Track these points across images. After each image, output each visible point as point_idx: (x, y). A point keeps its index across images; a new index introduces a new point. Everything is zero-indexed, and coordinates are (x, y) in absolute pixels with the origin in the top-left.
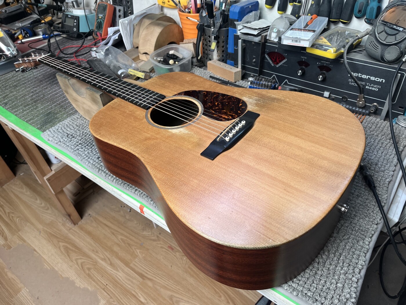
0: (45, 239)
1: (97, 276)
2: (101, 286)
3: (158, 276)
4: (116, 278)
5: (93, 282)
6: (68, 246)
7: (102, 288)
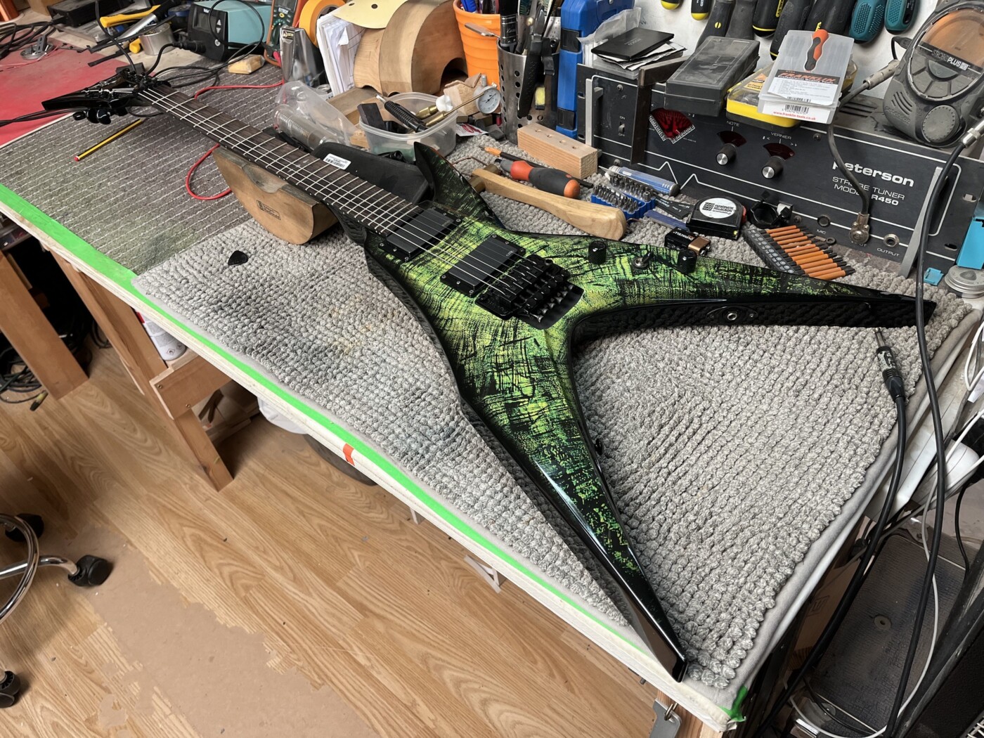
0: (152, 518)
1: (263, 605)
2: (272, 625)
3: (397, 611)
4: (305, 609)
5: (255, 616)
6: (202, 535)
7: (273, 630)
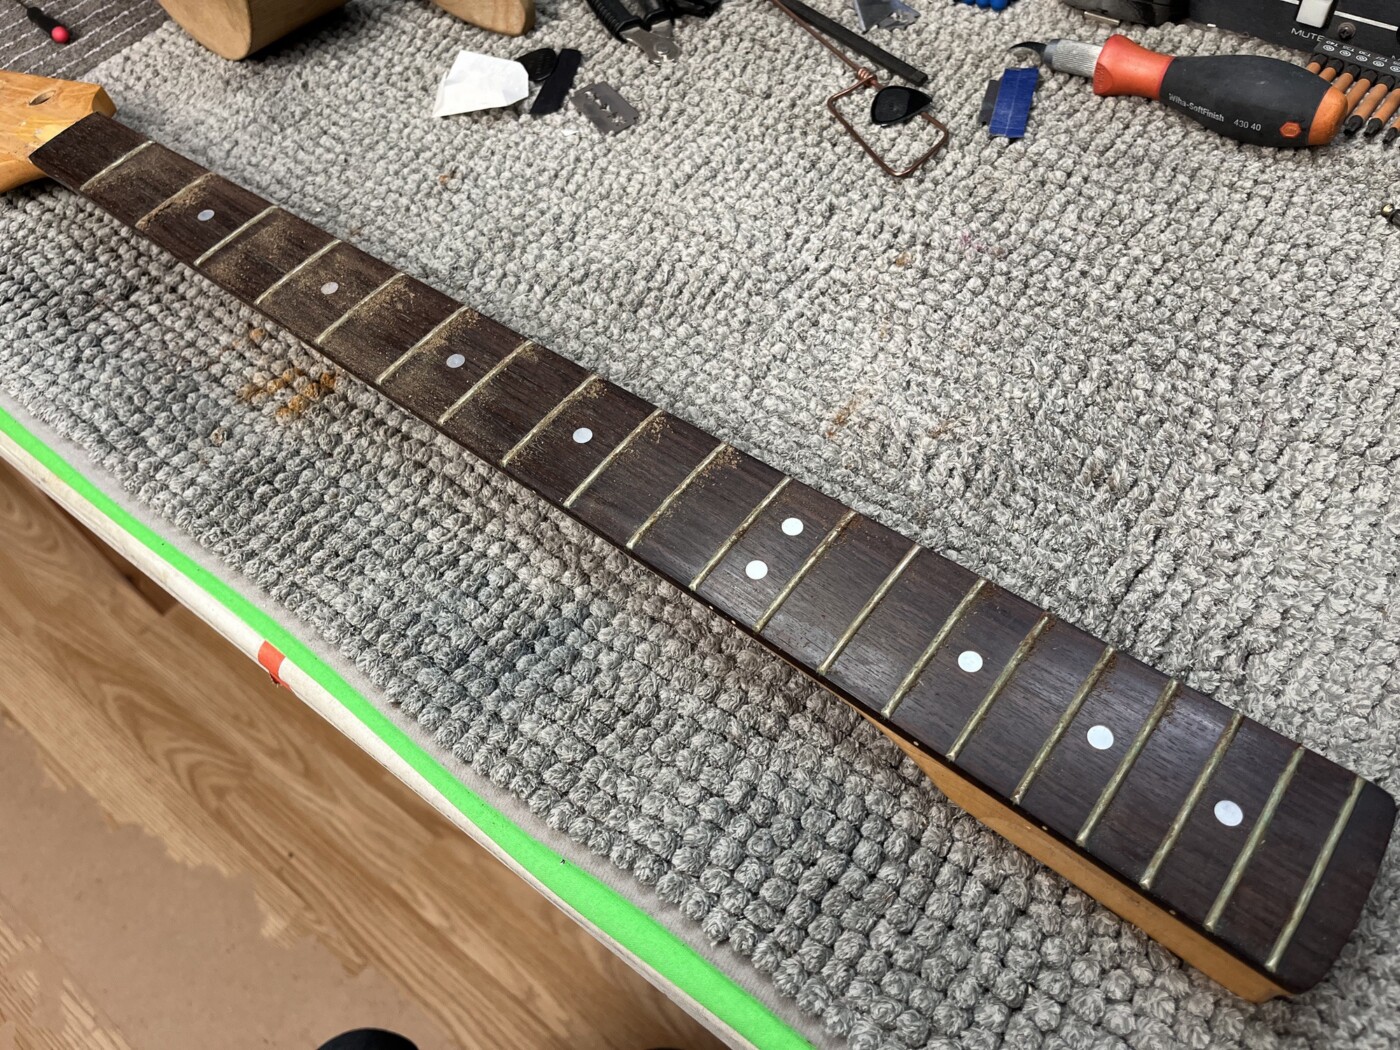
0: (45, 668)
1: (250, 822)
2: (268, 858)
4: (329, 830)
5: (236, 844)
6: (138, 698)
7: (271, 869)
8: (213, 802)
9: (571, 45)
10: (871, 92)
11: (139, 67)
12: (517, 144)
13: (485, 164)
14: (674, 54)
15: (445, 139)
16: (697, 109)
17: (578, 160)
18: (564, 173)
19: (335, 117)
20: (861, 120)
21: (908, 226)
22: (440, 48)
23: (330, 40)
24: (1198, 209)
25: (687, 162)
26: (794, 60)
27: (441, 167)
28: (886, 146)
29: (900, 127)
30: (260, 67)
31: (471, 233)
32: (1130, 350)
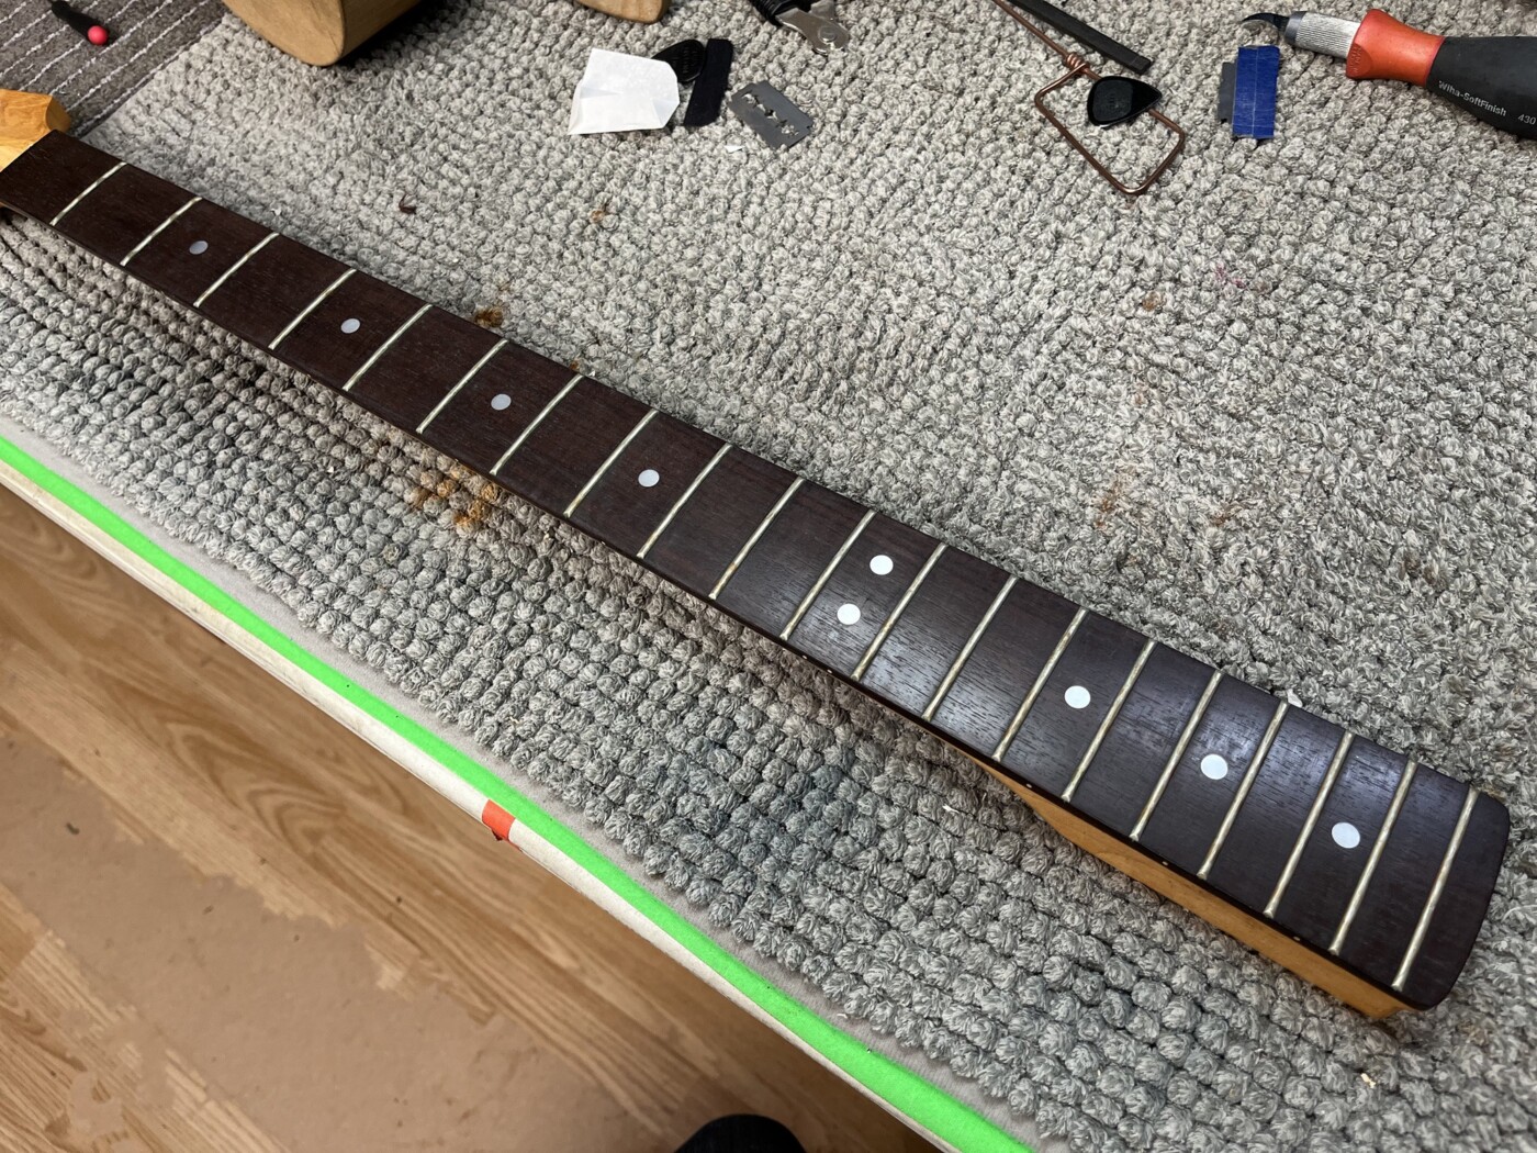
0: (101, 709)
1: (351, 866)
5: (338, 892)
6: (208, 737)
7: (380, 916)
8: (309, 848)
9: (719, 33)
10: (1082, 82)
11: (205, 78)
12: (675, 167)
13: (642, 194)
14: (842, 41)
15: (589, 162)
16: (880, 112)
17: (750, 184)
18: (737, 202)
19: (453, 138)
20: (1077, 121)
21: (1153, 258)
22: (563, 42)
23: (429, 36)
24: (1484, 224)
25: (879, 183)
26: (986, 43)
27: (589, 200)
28: (1111, 154)
29: (1123, 127)
30: (350, 75)
31: (642, 285)
32: (1429, 406)
